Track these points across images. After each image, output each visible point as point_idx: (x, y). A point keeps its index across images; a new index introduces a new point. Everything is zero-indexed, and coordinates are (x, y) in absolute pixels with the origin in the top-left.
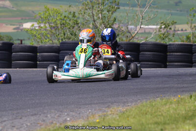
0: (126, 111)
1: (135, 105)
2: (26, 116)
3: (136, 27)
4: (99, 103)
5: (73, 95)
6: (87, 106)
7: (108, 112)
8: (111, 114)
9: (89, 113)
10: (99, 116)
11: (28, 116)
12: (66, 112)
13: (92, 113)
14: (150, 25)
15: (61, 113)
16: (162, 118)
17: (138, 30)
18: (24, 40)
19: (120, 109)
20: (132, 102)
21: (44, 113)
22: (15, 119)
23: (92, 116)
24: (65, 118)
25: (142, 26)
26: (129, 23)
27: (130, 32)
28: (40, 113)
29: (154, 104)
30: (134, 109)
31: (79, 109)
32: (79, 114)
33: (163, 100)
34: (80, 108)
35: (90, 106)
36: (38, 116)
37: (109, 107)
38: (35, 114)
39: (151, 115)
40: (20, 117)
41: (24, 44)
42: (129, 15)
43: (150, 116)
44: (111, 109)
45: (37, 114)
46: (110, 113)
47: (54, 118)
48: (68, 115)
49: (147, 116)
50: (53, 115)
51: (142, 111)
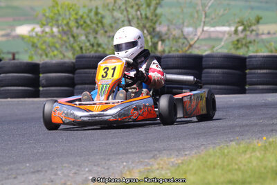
0: (182, 163)
1: (196, 153)
2: (23, 175)
3: (196, 29)
4: (140, 152)
5: (98, 139)
6: (120, 157)
7: (153, 165)
8: (158, 169)
9: (124, 167)
10: (140, 172)
11: (27, 173)
12: (87, 167)
13: (129, 168)
14: (218, 26)
15: (78, 168)
16: (240, 174)
17: (199, 34)
18: (18, 53)
19: (173, 160)
20: (191, 149)
21: (52, 169)
22: (6, 179)
23: (128, 173)
24: (85, 176)
25: (206, 28)
26: (185, 24)
27: (185, 38)
28: (46, 169)
29: (226, 151)
30: (194, 161)
31: (107, 162)
32: (108, 169)
33: (242, 146)
34: (109, 160)
35: (124, 156)
36: (42, 174)
37: (154, 157)
38: (38, 171)
39: (222, 169)
40: (14, 176)
41: (18, 59)
42: (185, 10)
43: (220, 171)
44: (159, 160)
45: (41, 171)
46: (157, 166)
47: (69, 176)
48: (90, 171)
49: (216, 170)
50: (66, 172)
51: (208, 163)
